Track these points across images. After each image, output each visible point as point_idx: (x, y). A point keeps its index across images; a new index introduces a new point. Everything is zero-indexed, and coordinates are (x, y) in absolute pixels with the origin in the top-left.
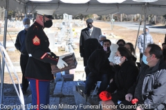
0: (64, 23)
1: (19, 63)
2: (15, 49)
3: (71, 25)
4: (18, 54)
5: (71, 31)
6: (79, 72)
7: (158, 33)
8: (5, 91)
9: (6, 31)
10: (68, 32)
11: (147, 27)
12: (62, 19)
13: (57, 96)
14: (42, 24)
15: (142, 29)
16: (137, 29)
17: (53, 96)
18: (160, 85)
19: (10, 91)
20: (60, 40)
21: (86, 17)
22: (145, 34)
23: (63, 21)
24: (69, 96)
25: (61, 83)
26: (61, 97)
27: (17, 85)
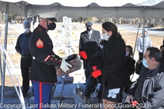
0: (63, 26)
1: (19, 65)
2: (15, 51)
3: (71, 28)
4: (19, 57)
5: (71, 34)
6: (79, 75)
7: (157, 36)
8: (6, 94)
9: (6, 34)
10: (68, 35)
11: (146, 29)
12: (62, 21)
13: (58, 98)
14: (46, 27)
15: (141, 32)
16: (136, 32)
17: (54, 99)
18: (160, 88)
19: (10, 94)
20: (59, 42)
21: (85, 19)
22: (144, 36)
23: (63, 24)
24: (69, 99)
25: (61, 85)
26: (62, 99)
27: (18, 88)
